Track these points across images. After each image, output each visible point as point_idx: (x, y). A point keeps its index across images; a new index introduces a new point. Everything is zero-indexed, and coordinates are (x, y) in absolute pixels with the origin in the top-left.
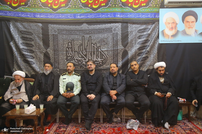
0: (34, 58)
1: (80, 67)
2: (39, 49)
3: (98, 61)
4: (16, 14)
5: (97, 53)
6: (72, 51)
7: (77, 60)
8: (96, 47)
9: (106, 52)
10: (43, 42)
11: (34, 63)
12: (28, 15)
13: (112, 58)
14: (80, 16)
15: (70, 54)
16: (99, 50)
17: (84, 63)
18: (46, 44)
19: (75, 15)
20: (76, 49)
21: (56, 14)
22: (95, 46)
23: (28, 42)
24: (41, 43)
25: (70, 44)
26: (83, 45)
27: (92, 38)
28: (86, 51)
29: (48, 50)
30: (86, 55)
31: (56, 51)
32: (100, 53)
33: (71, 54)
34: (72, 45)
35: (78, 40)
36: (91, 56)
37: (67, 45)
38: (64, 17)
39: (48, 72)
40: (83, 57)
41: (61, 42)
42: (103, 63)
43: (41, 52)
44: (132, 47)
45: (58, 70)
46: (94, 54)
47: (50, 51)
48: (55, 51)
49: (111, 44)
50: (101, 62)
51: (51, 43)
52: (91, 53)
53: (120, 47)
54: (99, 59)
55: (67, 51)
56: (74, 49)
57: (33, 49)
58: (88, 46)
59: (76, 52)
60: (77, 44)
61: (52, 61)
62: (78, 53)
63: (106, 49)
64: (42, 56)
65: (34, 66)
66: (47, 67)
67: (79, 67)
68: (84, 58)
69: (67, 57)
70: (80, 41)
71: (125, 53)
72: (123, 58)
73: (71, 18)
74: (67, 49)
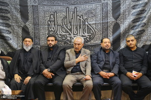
0: (10, 33)
1: (64, 43)
2: (17, 22)
3: (85, 36)
5: (84, 26)
6: (55, 25)
7: (60, 35)
8: (82, 20)
9: (94, 26)
10: (21, 15)
11: (11, 39)
13: (101, 32)
15: (52, 29)
16: (86, 23)
17: (69, 38)
18: (25, 16)
20: (60, 22)
22: (81, 19)
24: (19, 16)
25: (52, 16)
26: (67, 18)
27: (78, 10)
28: (71, 25)
29: (27, 23)
30: (70, 30)
31: (36, 24)
32: (88, 26)
33: (53, 29)
34: (54, 18)
35: (61, 11)
36: (77, 30)
37: (48, 18)
39: (29, 48)
40: (68, 32)
41: (41, 14)
42: (91, 39)
43: (19, 27)
44: (125, 19)
45: (39, 46)
46: (80, 28)
47: (30, 25)
48: (34, 24)
49: (99, 16)
50: (88, 37)
51: (30, 16)
52: (77, 27)
53: (111, 19)
54: (86, 34)
55: (49, 25)
56: (57, 23)
57: (10, 22)
58: (73, 18)
59: (59, 26)
60: (61, 15)
61: (32, 35)
62: (62, 27)
63: (94, 22)
64: (20, 31)
65: (10, 42)
66: (28, 42)
67: (63, 43)
68: (69, 33)
69: (49, 31)
70: (64, 13)
71: (117, 27)
72: (114, 32)
74: (49, 22)
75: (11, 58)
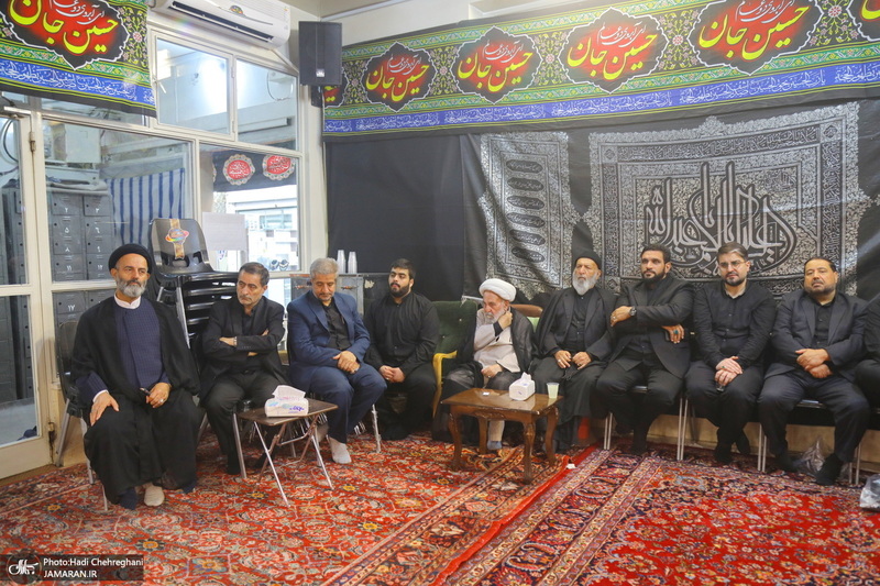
0: (543, 241)
1: (692, 272)
2: (560, 213)
3: (761, 250)
4: (497, 113)
5: (758, 219)
6: (665, 217)
7: (681, 246)
8: (751, 199)
9: (792, 218)
10: (571, 192)
11: (543, 259)
12: (532, 113)
13: (817, 238)
14: (696, 93)
15: (657, 228)
16: (766, 210)
17: (707, 257)
18: (581, 195)
19: (676, 94)
20: (680, 207)
21: (615, 98)
22: (749, 196)
23: (528, 194)
24: (566, 195)
25: (657, 192)
26: (702, 194)
27: (738, 170)
28: (715, 217)
29: (587, 215)
30: (713, 231)
31: (610, 217)
32: (770, 219)
33: (661, 228)
34: (664, 196)
35: (685, 176)
36: (734, 232)
37: (646, 197)
38: (640, 105)
39: (587, 286)
40: (704, 238)
41: (627, 187)
42: (779, 258)
43: (565, 224)
45: (618, 280)
46: (744, 224)
47: (593, 219)
48: (607, 217)
49: (812, 186)
50: (771, 252)
51: (596, 194)
52: (734, 223)
53: (853, 195)
54: (764, 244)
55: (647, 217)
56: (672, 211)
57: (542, 214)
58: (721, 195)
59: (678, 219)
60: (682, 191)
61: (598, 249)
62: (687, 224)
63: (791, 206)
64: (568, 236)
65: (542, 266)
66: (582, 269)
67: (688, 271)
68: (707, 239)
69: (648, 236)
70: (693, 182)
72: (863, 237)
73: (664, 104)
74: (648, 209)
75: (541, 310)
